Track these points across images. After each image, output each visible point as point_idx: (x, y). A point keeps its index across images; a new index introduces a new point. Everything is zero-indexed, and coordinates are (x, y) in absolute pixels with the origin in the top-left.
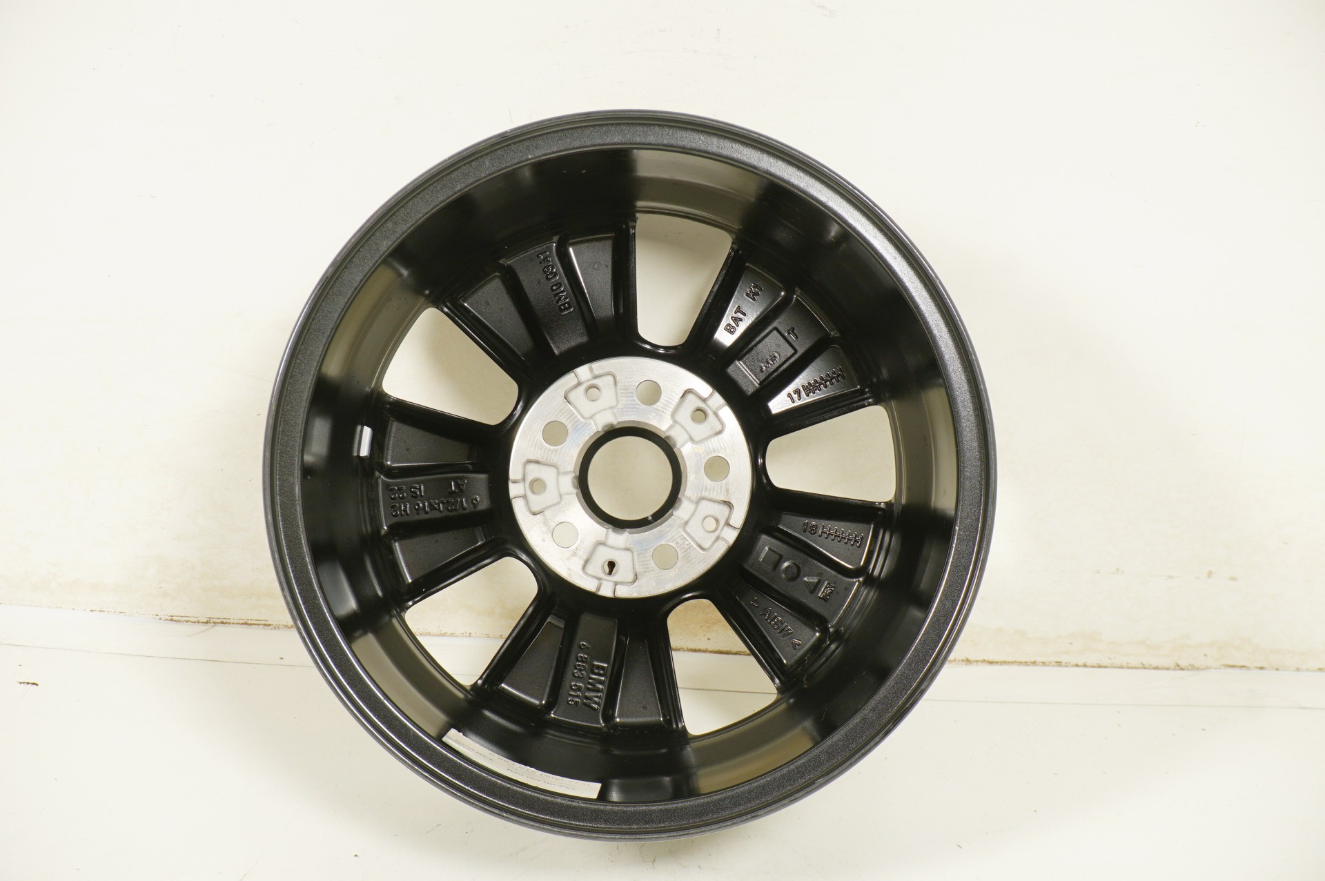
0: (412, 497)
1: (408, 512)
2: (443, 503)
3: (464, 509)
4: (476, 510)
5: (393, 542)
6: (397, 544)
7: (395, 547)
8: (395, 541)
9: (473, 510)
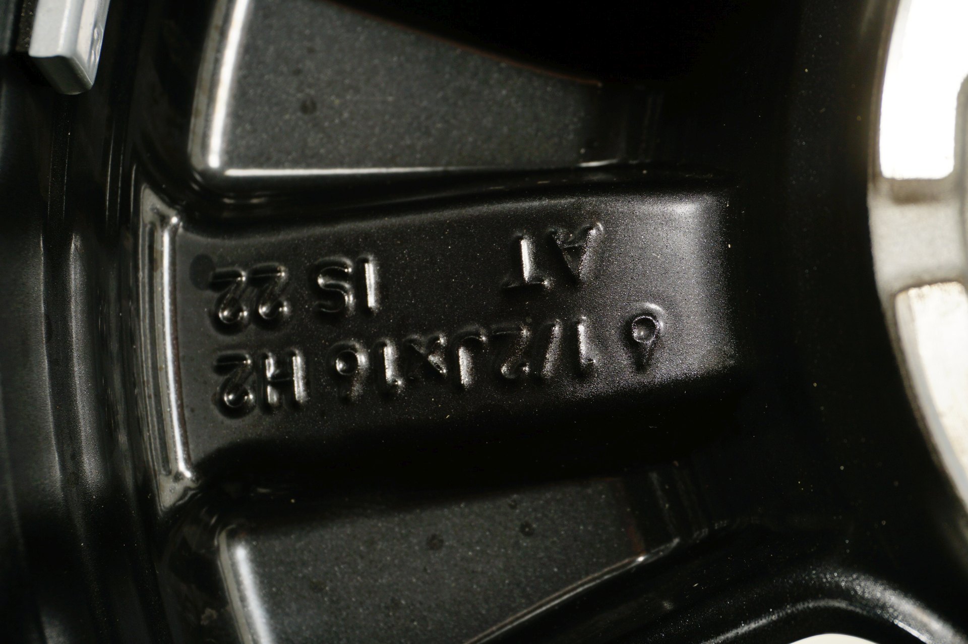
0: (321, 316)
1: (299, 389)
2: (473, 346)
3: (583, 373)
4: (644, 379)
5: (221, 540)
6: (241, 554)
7: (234, 565)
8: (233, 537)
9: (628, 377)
